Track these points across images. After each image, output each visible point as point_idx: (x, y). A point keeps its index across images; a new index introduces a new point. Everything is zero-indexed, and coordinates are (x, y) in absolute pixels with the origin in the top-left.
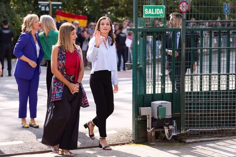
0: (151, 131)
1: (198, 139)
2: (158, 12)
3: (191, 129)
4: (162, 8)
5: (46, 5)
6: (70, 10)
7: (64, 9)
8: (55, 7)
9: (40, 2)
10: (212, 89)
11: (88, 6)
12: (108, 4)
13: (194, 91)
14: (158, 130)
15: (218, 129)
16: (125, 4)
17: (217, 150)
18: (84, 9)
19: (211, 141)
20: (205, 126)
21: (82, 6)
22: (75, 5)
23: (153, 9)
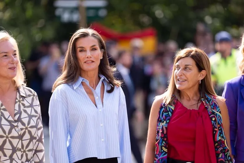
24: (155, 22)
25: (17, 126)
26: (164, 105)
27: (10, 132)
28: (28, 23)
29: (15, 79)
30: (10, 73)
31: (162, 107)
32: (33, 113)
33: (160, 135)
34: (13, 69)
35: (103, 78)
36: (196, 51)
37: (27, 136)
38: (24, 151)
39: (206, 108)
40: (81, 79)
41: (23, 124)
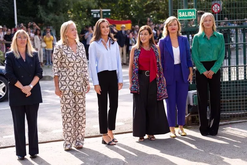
0: (188, 117)
1: (228, 121)
2: (190, 15)
3: (222, 114)
4: (194, 11)
5: (98, 12)
6: (118, 16)
7: (113, 15)
8: (105, 14)
9: (92, 11)
10: (240, 79)
11: (134, 11)
12: (151, 9)
13: (224, 81)
14: (193, 115)
15: (245, 112)
16: (165, 8)
17: (244, 130)
18: (130, 14)
19: (240, 122)
20: (234, 110)
21: (128, 12)
22: (122, 11)
23: (186, 13)
24: (130, 17)
25: (78, 58)
26: (136, 49)
27: (76, 60)
28: (80, 19)
29: (76, 40)
30: (74, 37)
31: (136, 50)
32: (83, 53)
33: (135, 61)
34: (75, 35)
35: (110, 38)
36: (148, 27)
37: (82, 62)
38: (81, 68)
39: (153, 50)
40: (101, 39)
41: (80, 57)
